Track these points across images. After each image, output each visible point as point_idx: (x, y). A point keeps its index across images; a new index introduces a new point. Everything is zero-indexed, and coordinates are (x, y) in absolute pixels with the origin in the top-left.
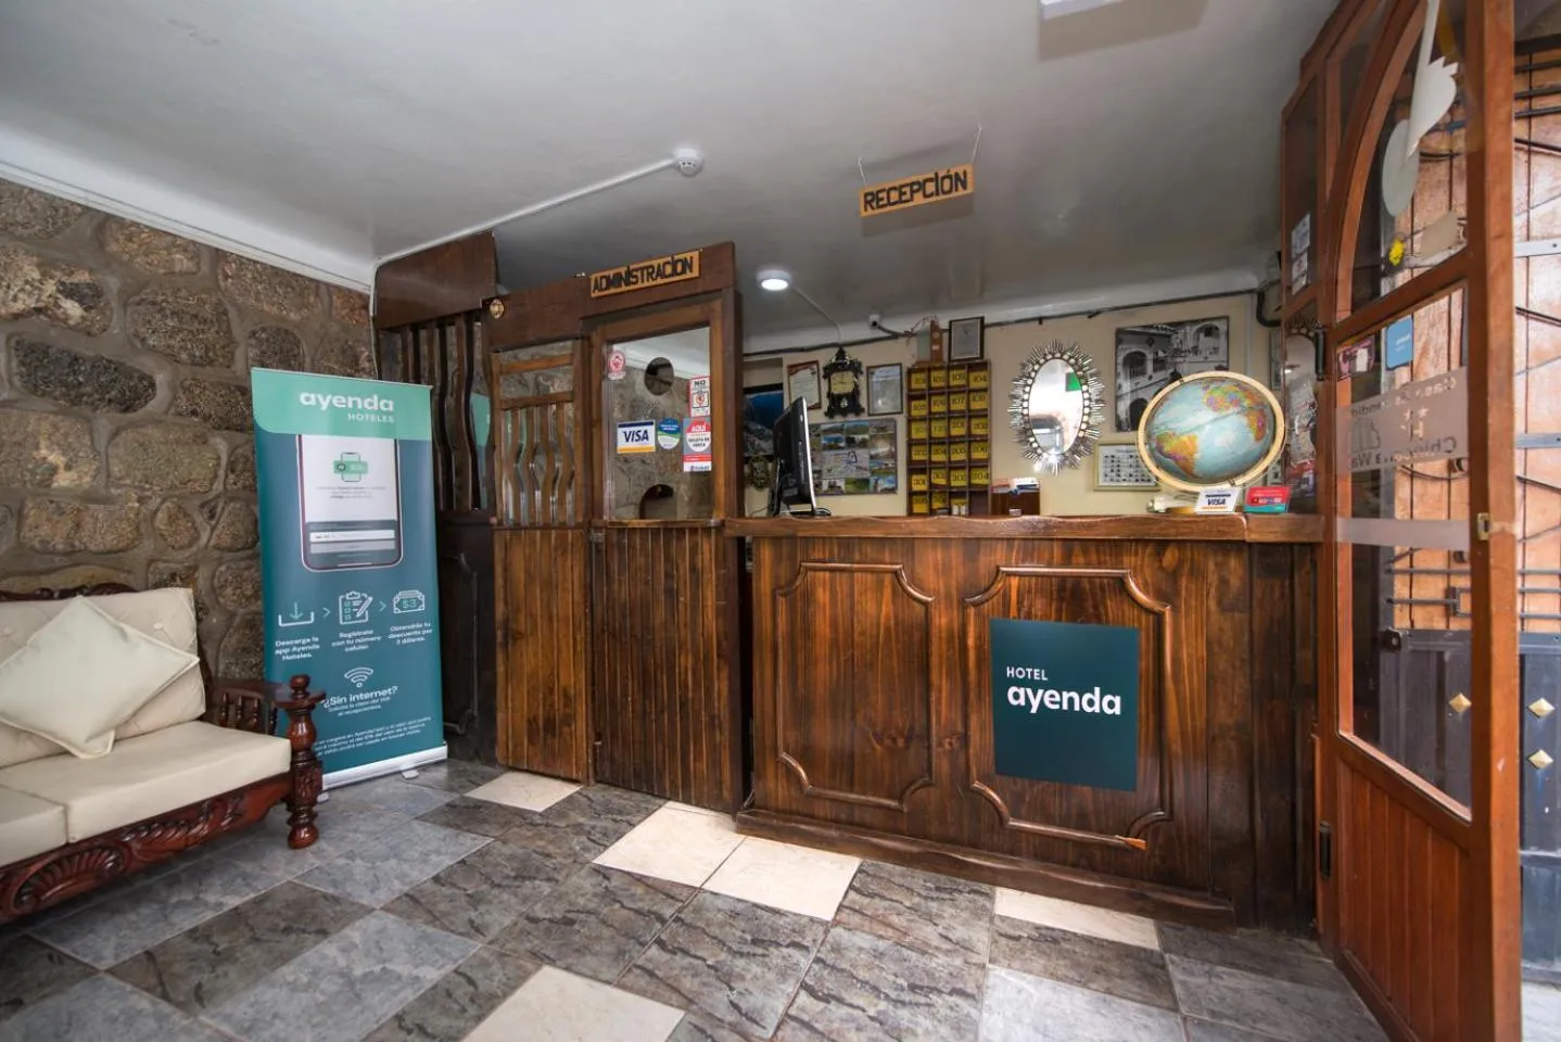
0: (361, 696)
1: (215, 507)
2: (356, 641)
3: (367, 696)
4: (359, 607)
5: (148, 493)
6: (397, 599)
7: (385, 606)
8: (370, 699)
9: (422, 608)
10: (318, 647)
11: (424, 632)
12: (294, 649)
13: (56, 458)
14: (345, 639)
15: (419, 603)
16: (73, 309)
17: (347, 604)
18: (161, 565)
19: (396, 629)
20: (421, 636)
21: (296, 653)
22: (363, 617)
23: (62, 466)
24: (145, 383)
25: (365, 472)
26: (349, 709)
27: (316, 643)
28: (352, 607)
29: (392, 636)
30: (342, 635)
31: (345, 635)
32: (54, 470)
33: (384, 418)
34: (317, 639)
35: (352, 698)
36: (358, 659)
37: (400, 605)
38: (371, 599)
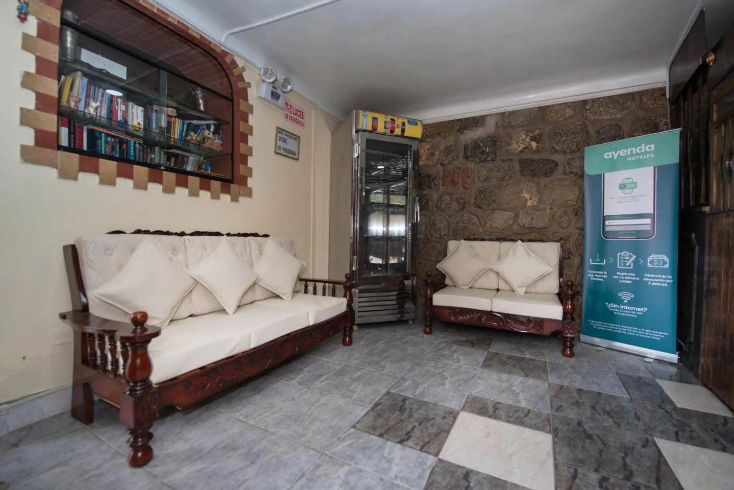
0: (626, 307)
1: (578, 211)
2: (626, 278)
3: (630, 308)
4: (628, 260)
5: (554, 206)
6: (650, 258)
7: (642, 262)
8: (631, 311)
9: (667, 266)
10: (606, 277)
11: (667, 281)
12: (596, 275)
13: (527, 196)
14: (620, 276)
15: (665, 263)
16: (534, 144)
17: (622, 258)
18: (557, 235)
19: (648, 275)
20: (665, 283)
21: (596, 277)
22: (630, 266)
23: (529, 198)
24: (554, 164)
25: (636, 187)
26: (620, 312)
27: (605, 274)
28: (624, 260)
29: (645, 279)
30: (618, 273)
31: (620, 274)
32: (526, 201)
33: (648, 156)
34: (606, 273)
35: (622, 307)
36: (625, 288)
37: (651, 262)
38: (635, 257)
